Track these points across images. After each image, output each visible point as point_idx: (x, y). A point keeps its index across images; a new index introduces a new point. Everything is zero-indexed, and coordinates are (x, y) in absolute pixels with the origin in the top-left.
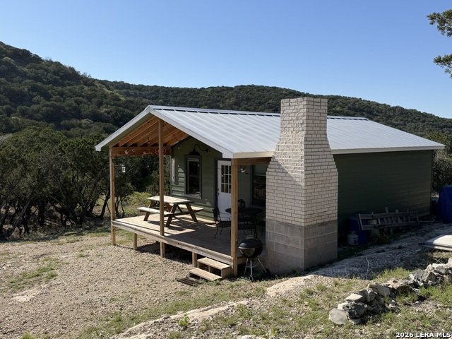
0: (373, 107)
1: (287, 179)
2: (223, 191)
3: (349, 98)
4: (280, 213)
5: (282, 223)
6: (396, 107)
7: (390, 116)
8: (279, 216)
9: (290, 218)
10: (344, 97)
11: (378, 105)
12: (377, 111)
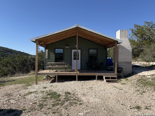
0: (12, 51)
1: (126, 50)
2: (74, 59)
3: (4, 48)
4: (124, 59)
5: (125, 62)
6: (19, 51)
7: (17, 54)
8: (124, 60)
9: (128, 60)
10: (2, 47)
11: (13, 50)
12: (13, 52)
